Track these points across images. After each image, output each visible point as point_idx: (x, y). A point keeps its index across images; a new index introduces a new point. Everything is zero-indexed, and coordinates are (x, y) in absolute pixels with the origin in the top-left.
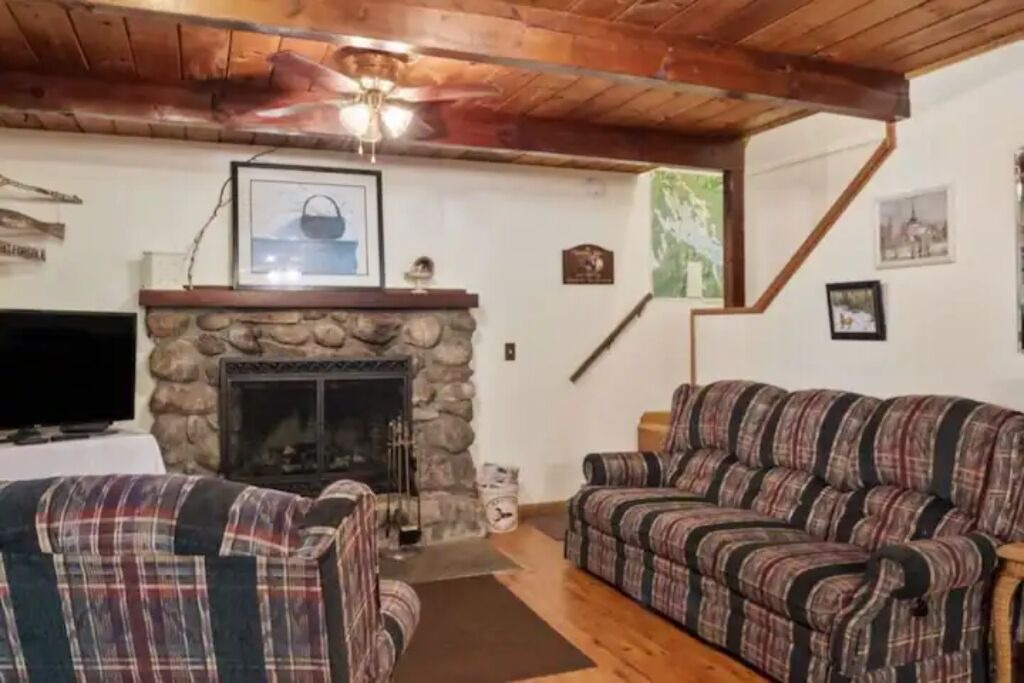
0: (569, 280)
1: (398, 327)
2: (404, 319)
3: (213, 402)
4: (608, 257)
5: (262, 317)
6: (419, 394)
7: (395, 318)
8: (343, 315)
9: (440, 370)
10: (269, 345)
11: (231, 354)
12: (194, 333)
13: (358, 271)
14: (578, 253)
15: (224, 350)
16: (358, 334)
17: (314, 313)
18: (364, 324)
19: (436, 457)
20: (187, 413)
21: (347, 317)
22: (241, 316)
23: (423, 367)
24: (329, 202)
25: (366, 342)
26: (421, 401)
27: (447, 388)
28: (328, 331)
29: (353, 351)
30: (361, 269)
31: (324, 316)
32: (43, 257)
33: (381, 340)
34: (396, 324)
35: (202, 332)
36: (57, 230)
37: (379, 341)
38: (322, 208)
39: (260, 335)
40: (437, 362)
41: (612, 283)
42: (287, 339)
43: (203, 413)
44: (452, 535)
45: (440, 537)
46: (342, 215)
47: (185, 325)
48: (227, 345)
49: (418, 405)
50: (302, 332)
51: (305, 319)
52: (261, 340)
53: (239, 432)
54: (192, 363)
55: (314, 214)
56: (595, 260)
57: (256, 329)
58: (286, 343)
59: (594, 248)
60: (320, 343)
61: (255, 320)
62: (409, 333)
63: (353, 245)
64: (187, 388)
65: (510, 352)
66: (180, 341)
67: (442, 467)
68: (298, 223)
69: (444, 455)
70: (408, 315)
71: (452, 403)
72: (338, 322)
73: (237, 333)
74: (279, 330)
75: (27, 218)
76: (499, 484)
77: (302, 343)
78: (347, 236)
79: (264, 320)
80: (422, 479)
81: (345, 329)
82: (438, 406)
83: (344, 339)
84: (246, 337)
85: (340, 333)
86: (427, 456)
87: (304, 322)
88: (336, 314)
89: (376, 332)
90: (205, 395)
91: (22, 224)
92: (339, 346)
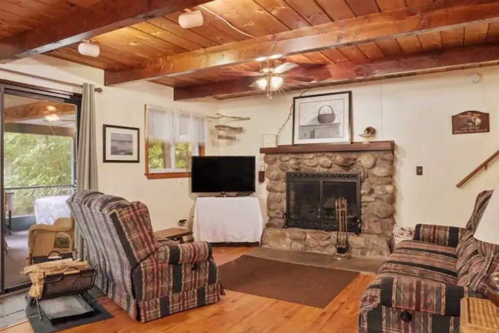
0: (456, 132)
1: (355, 159)
2: (358, 156)
3: (285, 188)
4: (485, 117)
5: (300, 156)
6: (364, 189)
7: (354, 156)
8: (331, 155)
9: (375, 179)
10: (303, 167)
11: (291, 170)
12: (278, 163)
13: (340, 136)
14: (461, 117)
15: (289, 169)
16: (337, 163)
17: (319, 154)
18: (339, 158)
19: (373, 219)
20: (276, 192)
21: (333, 155)
22: (293, 156)
23: (367, 177)
24: (329, 107)
25: (340, 166)
26: (365, 193)
27: (379, 187)
28: (325, 161)
29: (336, 170)
30: (341, 134)
31: (324, 155)
32: (235, 139)
33: (347, 165)
34: (354, 158)
35: (281, 162)
36: (240, 130)
37: (346, 166)
38: (326, 110)
39: (300, 163)
40: (374, 175)
41: (488, 131)
42: (309, 165)
43: (282, 192)
44: (370, 255)
45: (365, 255)
46: (334, 112)
47: (275, 160)
48: (290, 167)
49: (364, 195)
50: (314, 162)
51: (316, 156)
52: (300, 165)
53: (293, 200)
54: (277, 173)
55: (323, 113)
56: (475, 119)
57: (298, 161)
58: (308, 166)
59: (473, 112)
60: (322, 166)
61: (298, 157)
62: (360, 161)
63: (338, 125)
64: (276, 182)
65: (419, 171)
66: (274, 166)
67: (376, 224)
68: (317, 119)
69: (377, 218)
70: (359, 154)
71: (381, 195)
72: (330, 158)
73: (292, 162)
74: (306, 161)
75: (228, 127)
76: (400, 236)
77: (315, 166)
78: (335, 122)
79: (300, 157)
80: (365, 228)
81: (332, 161)
82: (374, 195)
83: (332, 164)
84: (295, 164)
85: (330, 162)
86: (368, 218)
87: (315, 158)
88: (328, 154)
89: (344, 161)
90: (282, 185)
91: (227, 129)
92: (330, 168)
